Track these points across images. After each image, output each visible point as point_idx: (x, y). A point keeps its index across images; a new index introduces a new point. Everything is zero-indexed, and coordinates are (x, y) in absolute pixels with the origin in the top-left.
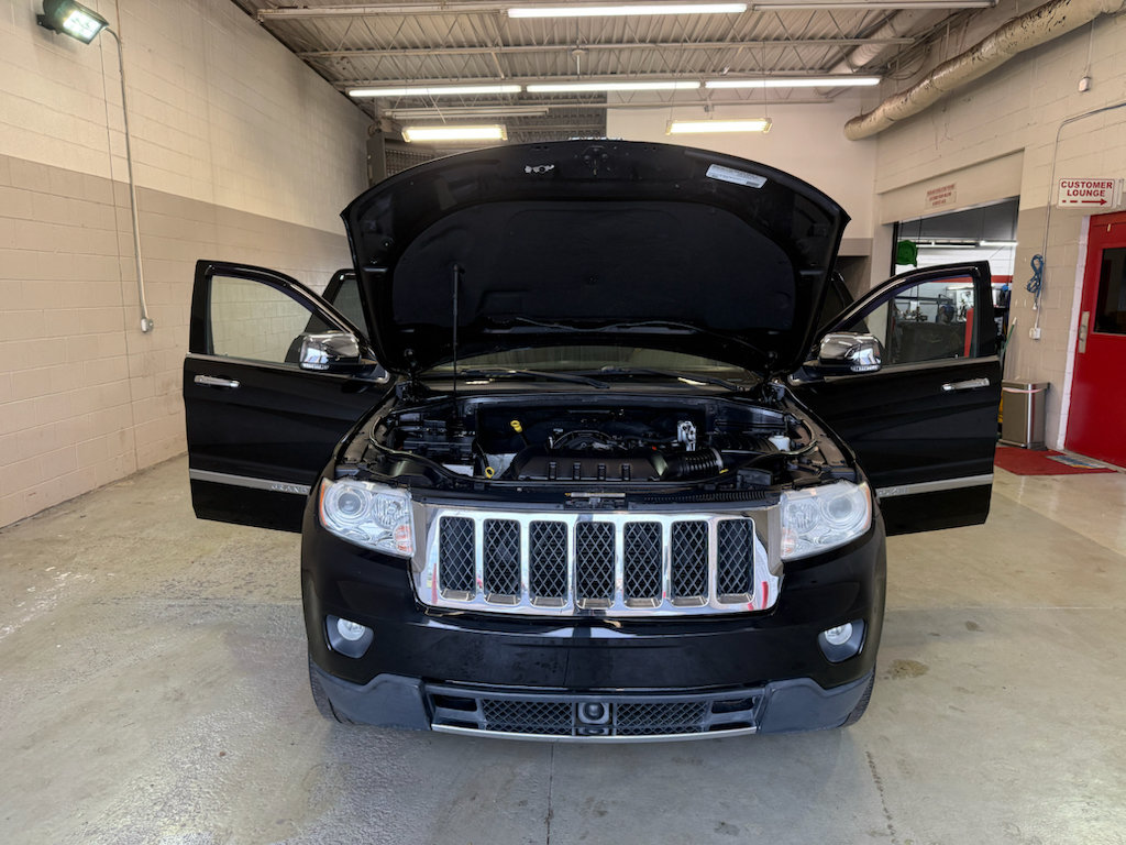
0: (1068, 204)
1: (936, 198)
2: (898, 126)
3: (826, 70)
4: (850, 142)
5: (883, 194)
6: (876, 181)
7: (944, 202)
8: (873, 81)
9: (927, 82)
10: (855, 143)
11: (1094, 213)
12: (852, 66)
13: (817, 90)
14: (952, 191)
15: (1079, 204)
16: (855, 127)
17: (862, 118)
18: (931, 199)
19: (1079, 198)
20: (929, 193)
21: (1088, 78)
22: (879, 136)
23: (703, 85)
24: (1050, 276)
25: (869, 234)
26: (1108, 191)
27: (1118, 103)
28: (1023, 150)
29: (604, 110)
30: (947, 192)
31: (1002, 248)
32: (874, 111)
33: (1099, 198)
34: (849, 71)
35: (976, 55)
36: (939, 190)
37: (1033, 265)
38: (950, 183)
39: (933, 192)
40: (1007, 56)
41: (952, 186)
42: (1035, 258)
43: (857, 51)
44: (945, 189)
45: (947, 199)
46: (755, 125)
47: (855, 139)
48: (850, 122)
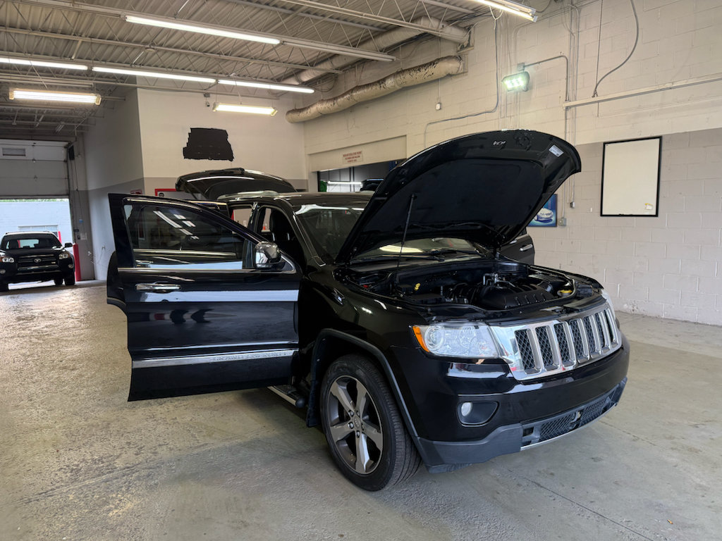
1: (349, 158)
3: (278, 80)
4: (290, 124)
5: (310, 155)
6: (306, 147)
7: (355, 161)
8: (310, 91)
9: (348, 96)
10: (293, 125)
12: (298, 81)
13: (270, 91)
14: (361, 155)
16: (295, 116)
18: (346, 159)
20: (344, 156)
21: (440, 103)
22: (305, 122)
23: (217, 81)
25: (305, 177)
27: (457, 117)
28: (406, 136)
30: (357, 155)
32: (309, 107)
34: (297, 83)
35: (382, 85)
36: (351, 154)
38: (358, 151)
39: (347, 155)
40: (398, 88)
41: (360, 153)
43: (304, 73)
44: (355, 154)
45: (357, 159)
46: (268, 111)
47: (293, 122)
48: (289, 112)
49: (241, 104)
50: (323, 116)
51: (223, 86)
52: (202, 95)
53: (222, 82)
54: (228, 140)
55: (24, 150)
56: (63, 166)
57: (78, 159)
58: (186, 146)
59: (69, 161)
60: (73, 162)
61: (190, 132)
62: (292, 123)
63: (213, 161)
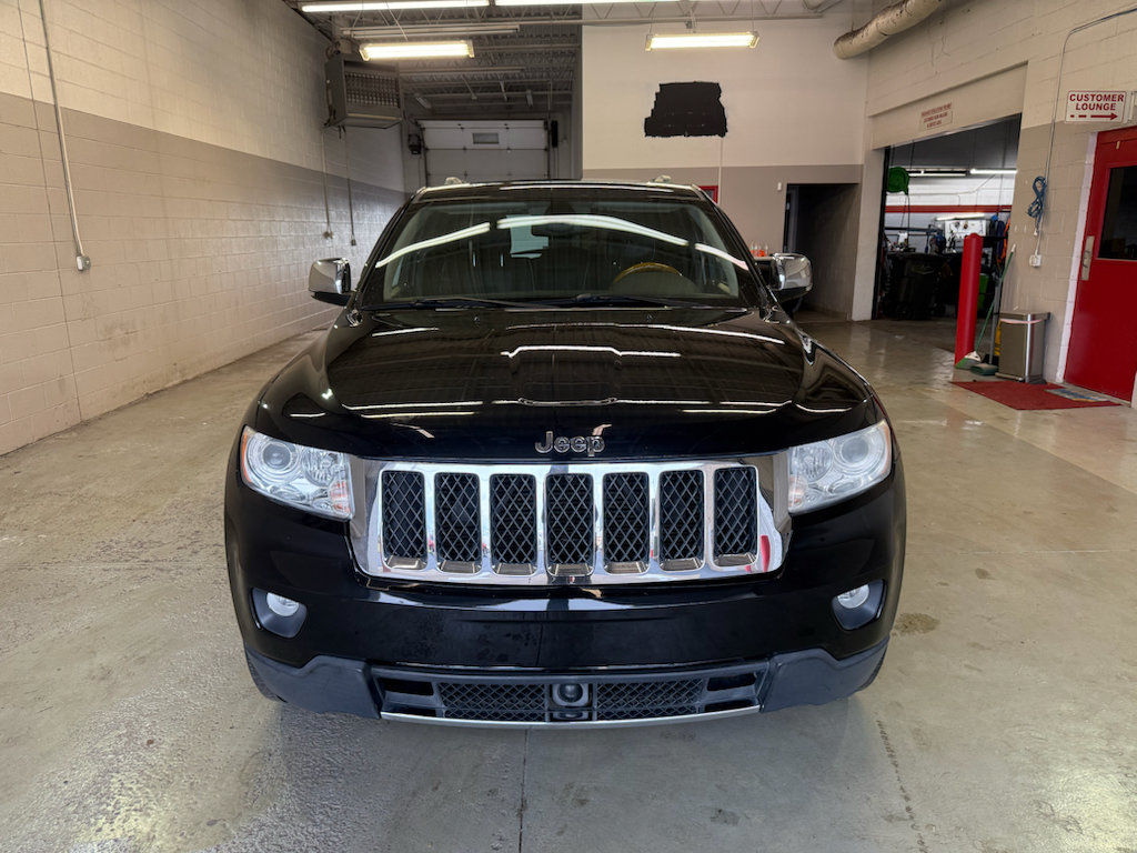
0: (1076, 119)
1: (930, 119)
2: (892, 42)
4: (841, 61)
5: (875, 116)
6: (867, 103)
7: (939, 123)
10: (845, 61)
11: (1102, 129)
14: (949, 111)
15: (1088, 119)
16: (846, 44)
17: (853, 34)
18: (925, 121)
19: (1088, 113)
20: (923, 114)
24: (1053, 199)
25: (860, 161)
26: (1119, 104)
27: (1126, 9)
28: (1026, 63)
29: (579, 27)
30: (943, 112)
31: (992, 176)
32: (866, 26)
33: (1109, 113)
36: (934, 111)
37: (1035, 188)
38: (947, 103)
39: (928, 113)
41: (949, 106)
42: (1037, 180)
44: (941, 108)
45: (943, 119)
46: (743, 40)
47: (846, 57)
49: (694, 32)
50: (889, 41)
52: (683, 25)
54: (721, 99)
55: (497, 135)
56: (542, 156)
57: (563, 145)
58: (649, 115)
59: (551, 149)
60: (556, 149)
61: (658, 90)
62: (844, 59)
63: (691, 138)
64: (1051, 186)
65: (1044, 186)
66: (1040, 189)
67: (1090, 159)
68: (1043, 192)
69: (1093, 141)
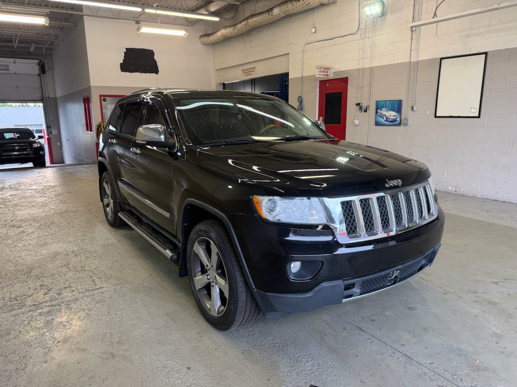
0: (319, 76)
1: (246, 72)
3: (193, 11)
4: (202, 46)
5: (218, 70)
6: (214, 64)
7: (250, 74)
8: (217, 19)
9: (245, 22)
10: (204, 46)
11: (322, 80)
12: (207, 11)
13: (186, 19)
14: (255, 70)
15: (321, 76)
16: (206, 39)
17: (210, 35)
18: (244, 73)
19: (321, 73)
20: (243, 70)
21: (315, 28)
22: (214, 44)
23: (143, 10)
24: (305, 103)
25: (214, 87)
26: (329, 71)
27: (327, 38)
28: (288, 54)
30: (252, 70)
32: (216, 32)
33: (326, 74)
34: (207, 13)
35: (270, 13)
36: (247, 69)
37: (298, 100)
38: (253, 67)
39: (245, 70)
40: (283, 15)
41: (254, 68)
42: (299, 97)
43: (211, 4)
44: (251, 69)
45: (252, 73)
46: (181, 33)
47: (205, 44)
48: (201, 36)
49: (160, 27)
50: (226, 40)
51: (149, 14)
52: (134, 22)
53: (148, 11)
54: (155, 57)
55: (8, 66)
56: (37, 79)
57: (48, 73)
58: (122, 62)
59: (42, 75)
60: (44, 75)
61: (125, 51)
62: (204, 45)
63: (143, 74)
64: (304, 100)
65: (302, 99)
66: (300, 100)
67: (318, 90)
68: (301, 101)
69: (318, 83)
